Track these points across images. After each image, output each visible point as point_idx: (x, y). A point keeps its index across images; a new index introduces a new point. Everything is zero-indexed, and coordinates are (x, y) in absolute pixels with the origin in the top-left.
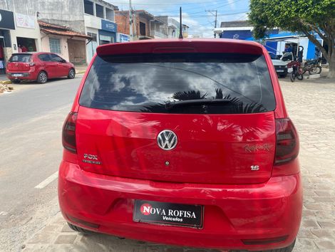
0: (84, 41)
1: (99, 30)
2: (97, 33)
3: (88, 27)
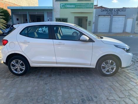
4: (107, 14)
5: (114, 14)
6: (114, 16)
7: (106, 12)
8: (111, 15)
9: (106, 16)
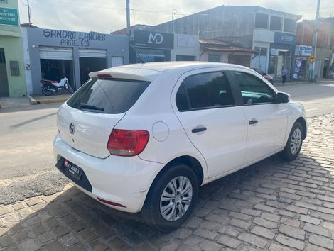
0: (250, 57)
1: (271, 44)
2: (268, 46)
3: (256, 42)
8: (72, 48)
9: (62, 50)
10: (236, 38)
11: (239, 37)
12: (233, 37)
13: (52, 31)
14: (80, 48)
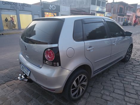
2: (96, 12)
3: (92, 10)
4: (12, 8)
5: (20, 10)
6: (20, 11)
7: (10, 6)
8: (16, 10)
9: (11, 11)
10: (84, 8)
11: (85, 8)
12: (83, 8)
13: (6, 2)
14: (19, 10)
